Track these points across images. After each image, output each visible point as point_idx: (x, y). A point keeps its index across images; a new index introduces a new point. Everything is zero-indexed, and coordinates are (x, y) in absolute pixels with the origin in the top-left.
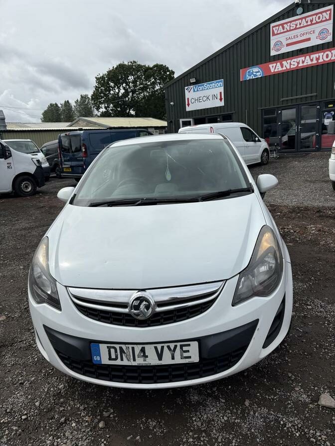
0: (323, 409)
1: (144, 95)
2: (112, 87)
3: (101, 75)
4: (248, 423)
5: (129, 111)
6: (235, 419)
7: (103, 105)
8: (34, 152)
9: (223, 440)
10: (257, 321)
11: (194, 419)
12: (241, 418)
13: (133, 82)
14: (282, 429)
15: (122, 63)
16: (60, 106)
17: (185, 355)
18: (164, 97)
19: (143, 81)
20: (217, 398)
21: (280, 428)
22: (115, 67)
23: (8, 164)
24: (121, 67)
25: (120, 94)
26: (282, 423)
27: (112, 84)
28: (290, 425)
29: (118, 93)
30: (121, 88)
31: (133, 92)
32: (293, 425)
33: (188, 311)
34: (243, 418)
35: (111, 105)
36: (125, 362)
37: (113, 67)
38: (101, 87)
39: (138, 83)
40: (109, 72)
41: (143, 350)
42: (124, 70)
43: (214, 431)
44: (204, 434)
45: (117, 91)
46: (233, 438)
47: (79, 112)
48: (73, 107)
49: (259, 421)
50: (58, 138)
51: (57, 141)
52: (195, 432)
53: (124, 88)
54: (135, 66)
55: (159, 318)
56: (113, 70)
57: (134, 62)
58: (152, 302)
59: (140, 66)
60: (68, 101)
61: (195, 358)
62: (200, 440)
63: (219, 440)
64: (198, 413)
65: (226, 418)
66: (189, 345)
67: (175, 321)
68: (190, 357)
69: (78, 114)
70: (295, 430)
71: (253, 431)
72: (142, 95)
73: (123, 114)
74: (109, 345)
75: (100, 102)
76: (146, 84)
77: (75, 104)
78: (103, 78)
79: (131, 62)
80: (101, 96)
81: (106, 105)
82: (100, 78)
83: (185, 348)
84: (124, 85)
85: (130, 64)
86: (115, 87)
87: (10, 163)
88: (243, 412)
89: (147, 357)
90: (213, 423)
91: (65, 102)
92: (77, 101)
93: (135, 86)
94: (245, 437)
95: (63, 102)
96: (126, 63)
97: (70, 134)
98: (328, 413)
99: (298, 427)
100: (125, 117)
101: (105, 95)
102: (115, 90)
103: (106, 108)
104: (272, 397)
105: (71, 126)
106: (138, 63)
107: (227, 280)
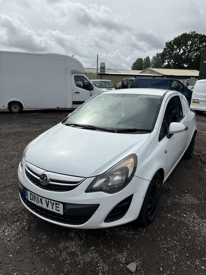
0: (125, 270)
1: (197, 54)
2: (175, 49)
3: (170, 41)
4: (83, 257)
5: (184, 65)
6: (79, 252)
7: (167, 60)
8: (111, 88)
9: (64, 258)
10: (98, 205)
11: (62, 243)
12: (82, 253)
13: (190, 46)
14: (96, 267)
15: (185, 33)
16: (143, 59)
17: (58, 209)
18: (201, 57)
19: (198, 45)
20: (81, 239)
21: (95, 267)
22: (180, 35)
23: (91, 93)
24: (184, 35)
25: (180, 54)
26: (98, 265)
27: (176, 47)
28: (101, 268)
29: (179, 52)
30: (181, 49)
31: (189, 52)
32: (102, 269)
33: (63, 188)
34: (83, 254)
35: (172, 60)
36: (35, 203)
37: (179, 36)
38: (168, 48)
39: (194, 46)
40: (175, 39)
41: (41, 199)
42: (186, 38)
43: (65, 253)
44: (59, 251)
45: (178, 51)
46: (69, 260)
47: (154, 63)
48: (151, 60)
49: (88, 259)
50: (122, 81)
51: (121, 83)
52: (56, 248)
53: (183, 50)
54: (194, 35)
55: (50, 187)
56: (178, 37)
57: (194, 32)
58: (48, 178)
59: (197, 35)
60: (148, 57)
61: (61, 212)
62: (55, 253)
63: (62, 258)
64: (66, 242)
65: (75, 250)
66: (59, 205)
67: (56, 191)
68: (59, 211)
69: (153, 65)
70: (101, 271)
71: (81, 261)
72: (195, 54)
73: (179, 66)
74: (31, 193)
75: (165, 58)
76: (199, 47)
77: (152, 59)
78: (170, 42)
79: (192, 32)
80: (167, 55)
81: (169, 61)
82: (169, 43)
83: (57, 206)
84: (184, 47)
85: (190, 33)
86: (177, 48)
87: (92, 93)
88: (86, 251)
89: (42, 203)
90: (68, 249)
91: (147, 57)
92: (154, 57)
93: (191, 48)
94: (75, 262)
95: (146, 58)
96: (188, 33)
97: (128, 79)
98: (126, 273)
99: (103, 271)
100: (180, 69)
101: (170, 54)
102: (177, 50)
103: (168, 62)
104: (107, 251)
105: (141, 73)
106: (197, 33)
107: (87, 178)
